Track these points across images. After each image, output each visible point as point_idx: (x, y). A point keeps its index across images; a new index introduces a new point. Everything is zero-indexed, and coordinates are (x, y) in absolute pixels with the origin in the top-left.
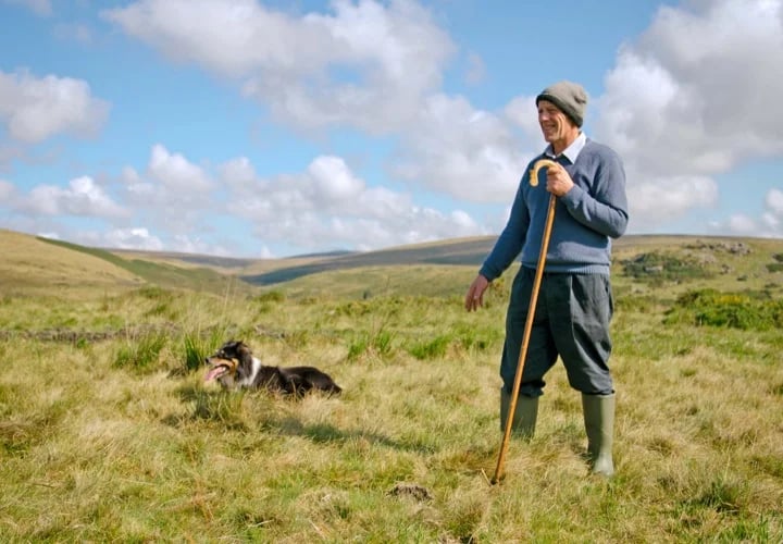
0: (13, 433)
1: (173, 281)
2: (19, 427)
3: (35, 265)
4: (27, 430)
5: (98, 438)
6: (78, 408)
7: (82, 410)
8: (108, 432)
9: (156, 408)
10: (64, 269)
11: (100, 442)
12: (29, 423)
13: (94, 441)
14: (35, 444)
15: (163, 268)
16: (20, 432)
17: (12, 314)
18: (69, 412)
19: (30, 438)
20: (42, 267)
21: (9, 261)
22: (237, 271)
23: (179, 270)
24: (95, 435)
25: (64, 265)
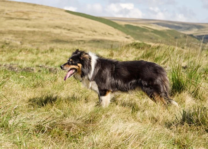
0: (71, 127)
1: (151, 39)
2: (75, 124)
3: (64, 29)
4: (79, 126)
5: (121, 133)
6: (108, 113)
7: (111, 115)
8: (128, 130)
9: (155, 116)
10: (83, 31)
11: (123, 135)
12: (80, 122)
13: (119, 134)
14: (84, 135)
15: (144, 30)
16: (75, 127)
17: (56, 58)
18: (103, 116)
19: (81, 131)
20: (69, 30)
21: (49, 26)
22: (194, 32)
23: (155, 31)
24: (119, 131)
25: (82, 28)
